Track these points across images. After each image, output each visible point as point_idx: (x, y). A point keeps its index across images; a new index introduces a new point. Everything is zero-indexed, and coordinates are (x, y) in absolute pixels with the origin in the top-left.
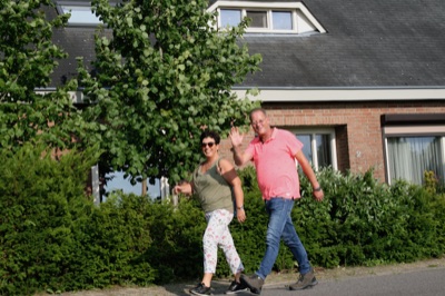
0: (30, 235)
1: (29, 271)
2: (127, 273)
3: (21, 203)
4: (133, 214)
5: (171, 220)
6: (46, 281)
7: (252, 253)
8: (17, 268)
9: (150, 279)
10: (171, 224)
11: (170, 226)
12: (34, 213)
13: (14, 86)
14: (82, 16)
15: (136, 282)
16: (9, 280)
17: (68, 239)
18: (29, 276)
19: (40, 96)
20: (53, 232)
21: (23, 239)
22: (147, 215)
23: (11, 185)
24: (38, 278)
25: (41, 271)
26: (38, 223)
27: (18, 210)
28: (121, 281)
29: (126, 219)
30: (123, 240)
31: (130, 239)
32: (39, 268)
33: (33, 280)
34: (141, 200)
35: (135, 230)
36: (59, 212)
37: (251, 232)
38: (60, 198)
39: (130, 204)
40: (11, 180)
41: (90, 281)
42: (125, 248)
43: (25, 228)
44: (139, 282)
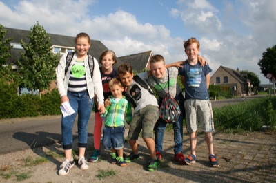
2: (27, 114)
4: (29, 98)
5: (39, 100)
6: (5, 115)
11: (39, 102)
14: (17, 46)
17: (11, 104)
20: (7, 103)
22: (33, 99)
24: (2, 115)
25: (3, 113)
28: (26, 116)
29: (27, 100)
30: (27, 105)
34: (32, 95)
36: (9, 97)
38: (9, 93)
39: (29, 96)
41: (17, 116)
42: (27, 107)
44: (31, 116)
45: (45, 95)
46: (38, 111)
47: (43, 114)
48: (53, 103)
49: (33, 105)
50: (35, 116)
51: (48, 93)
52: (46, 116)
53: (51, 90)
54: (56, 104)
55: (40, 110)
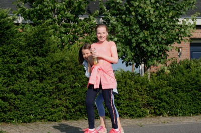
0: (77, 90)
1: (76, 108)
2: (125, 112)
3: (73, 74)
4: (129, 81)
5: (148, 86)
6: (84, 114)
7: (190, 104)
8: (71, 106)
9: (136, 115)
10: (148, 87)
11: (147, 89)
12: (80, 79)
13: (69, 15)
15: (129, 117)
16: (67, 112)
18: (76, 111)
19: (81, 20)
21: (74, 92)
22: (136, 83)
23: (69, 65)
24: (81, 112)
25: (82, 109)
26: (82, 84)
27: (72, 77)
28: (122, 116)
29: (125, 84)
30: (123, 95)
31: (127, 95)
32: (81, 107)
33: (78, 113)
34: (133, 74)
35: (130, 90)
37: (189, 94)
39: (127, 76)
40: (69, 62)
42: (124, 99)
43: (75, 87)
44: (131, 116)
45: (158, 74)
46: (144, 106)
47: (156, 114)
48: (175, 92)
49: (136, 95)
50: (139, 117)
51: (163, 71)
52: (161, 119)
53: (169, 63)
54: (181, 94)
55: (148, 105)
